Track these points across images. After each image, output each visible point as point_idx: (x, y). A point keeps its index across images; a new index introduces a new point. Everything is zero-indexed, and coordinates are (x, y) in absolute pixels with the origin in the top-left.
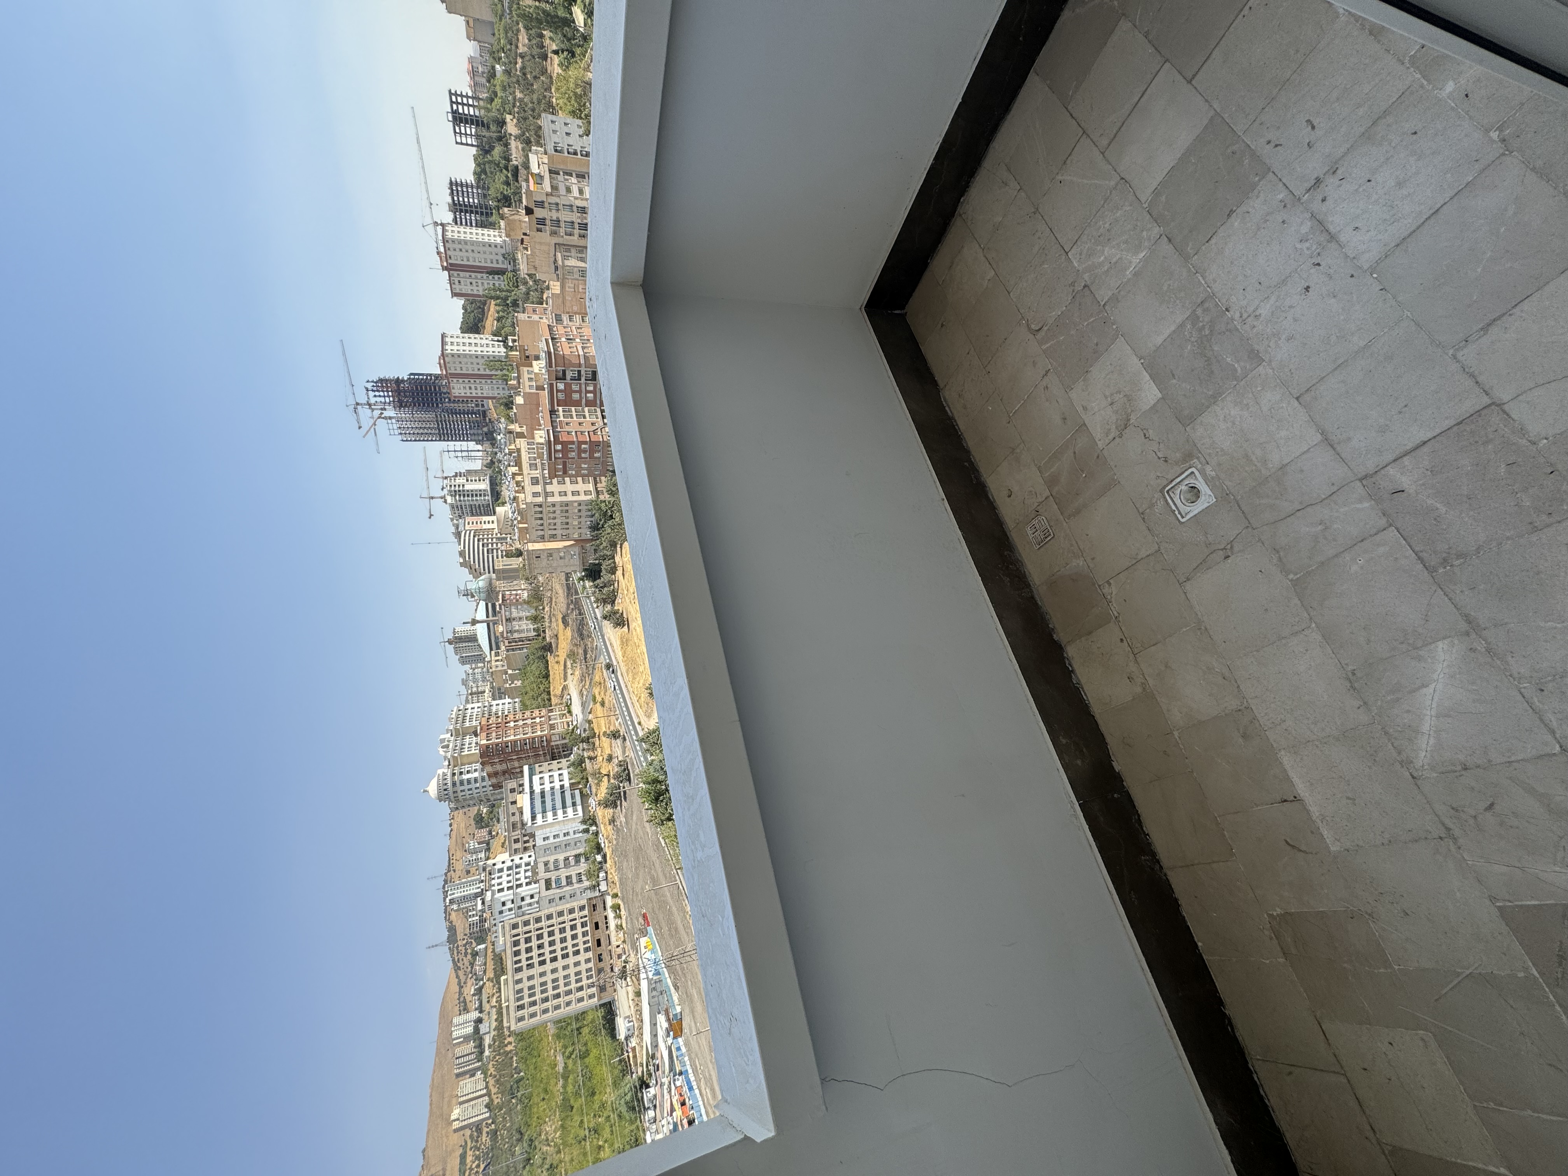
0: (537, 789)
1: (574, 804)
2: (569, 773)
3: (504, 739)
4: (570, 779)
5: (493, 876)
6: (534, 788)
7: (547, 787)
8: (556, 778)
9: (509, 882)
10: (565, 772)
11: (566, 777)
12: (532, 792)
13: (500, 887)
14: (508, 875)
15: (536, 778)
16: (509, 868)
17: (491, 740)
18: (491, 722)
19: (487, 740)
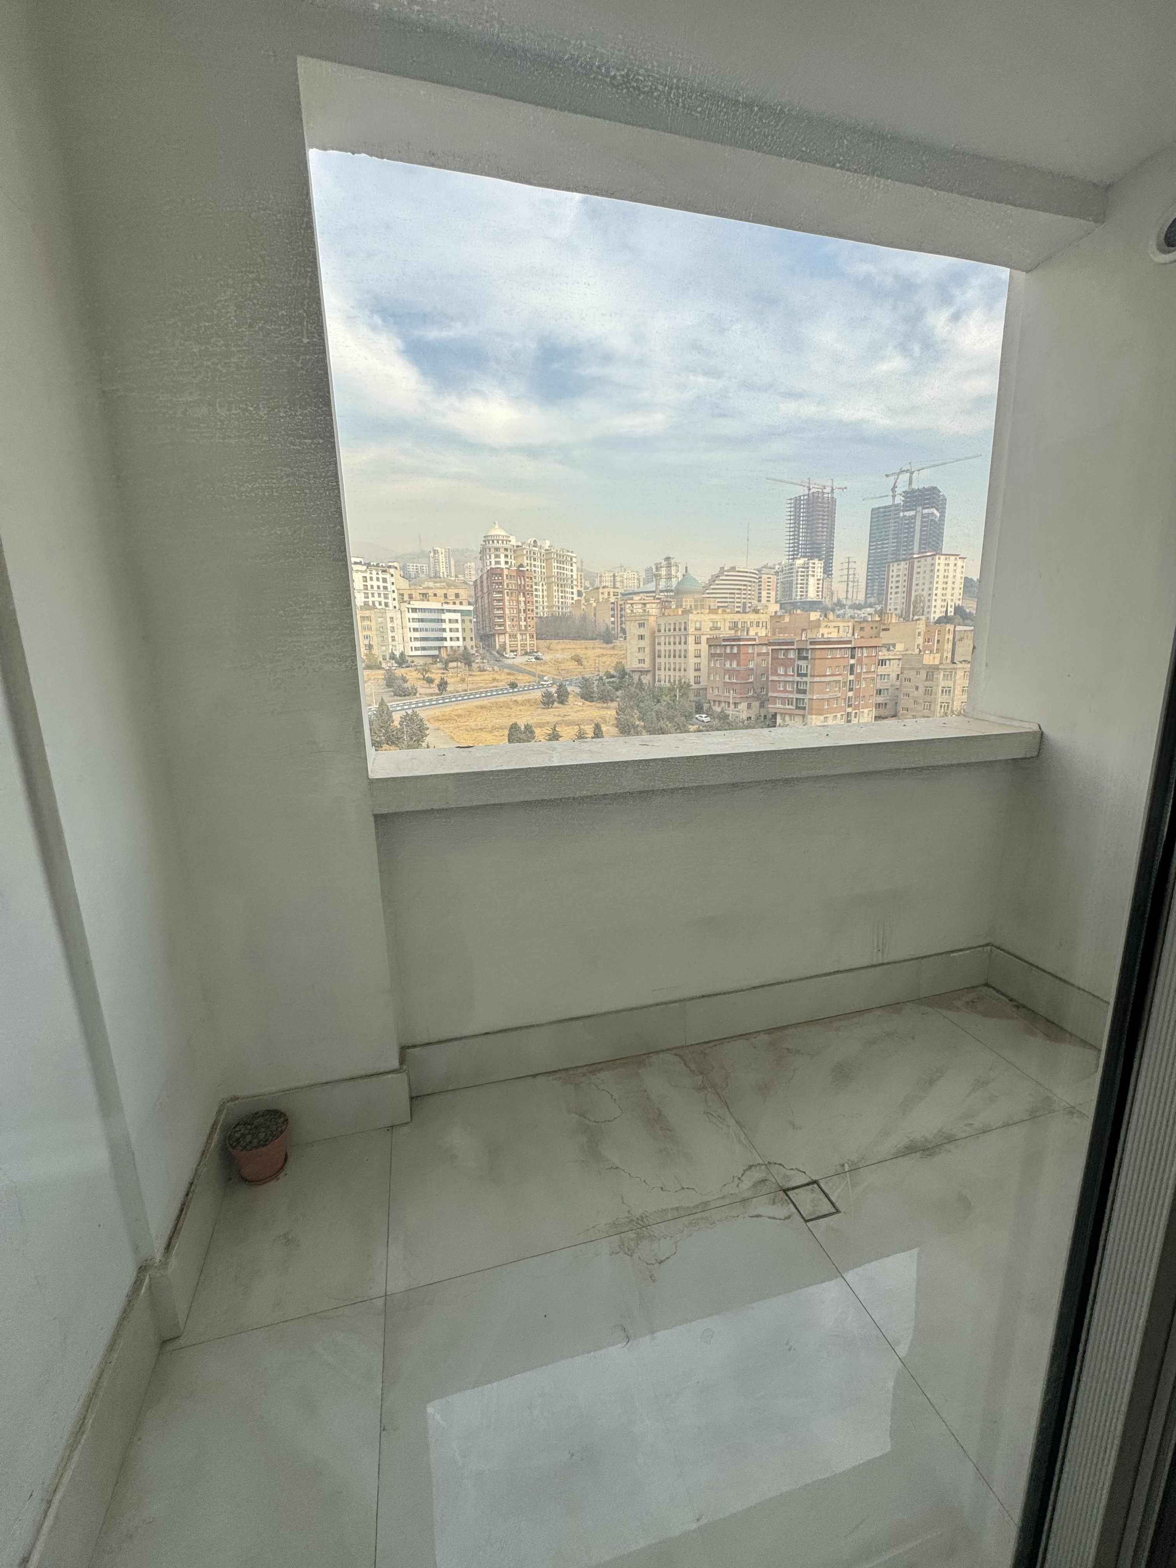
0: (446, 616)
1: (424, 649)
2: (459, 647)
3: (506, 591)
4: (451, 647)
5: (380, 573)
6: (447, 614)
7: (447, 626)
8: (454, 635)
9: (372, 587)
10: (460, 643)
11: (455, 644)
12: (442, 611)
13: (368, 579)
14: (379, 587)
15: (458, 616)
16: (385, 588)
17: (507, 578)
18: (527, 580)
19: (507, 575)
